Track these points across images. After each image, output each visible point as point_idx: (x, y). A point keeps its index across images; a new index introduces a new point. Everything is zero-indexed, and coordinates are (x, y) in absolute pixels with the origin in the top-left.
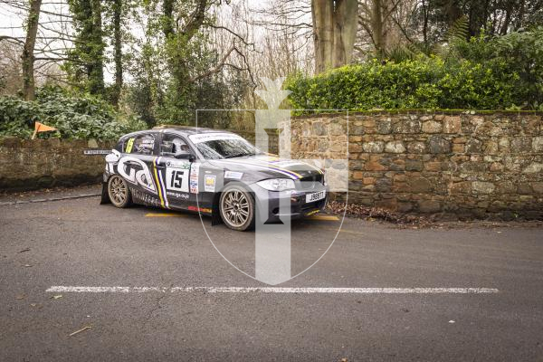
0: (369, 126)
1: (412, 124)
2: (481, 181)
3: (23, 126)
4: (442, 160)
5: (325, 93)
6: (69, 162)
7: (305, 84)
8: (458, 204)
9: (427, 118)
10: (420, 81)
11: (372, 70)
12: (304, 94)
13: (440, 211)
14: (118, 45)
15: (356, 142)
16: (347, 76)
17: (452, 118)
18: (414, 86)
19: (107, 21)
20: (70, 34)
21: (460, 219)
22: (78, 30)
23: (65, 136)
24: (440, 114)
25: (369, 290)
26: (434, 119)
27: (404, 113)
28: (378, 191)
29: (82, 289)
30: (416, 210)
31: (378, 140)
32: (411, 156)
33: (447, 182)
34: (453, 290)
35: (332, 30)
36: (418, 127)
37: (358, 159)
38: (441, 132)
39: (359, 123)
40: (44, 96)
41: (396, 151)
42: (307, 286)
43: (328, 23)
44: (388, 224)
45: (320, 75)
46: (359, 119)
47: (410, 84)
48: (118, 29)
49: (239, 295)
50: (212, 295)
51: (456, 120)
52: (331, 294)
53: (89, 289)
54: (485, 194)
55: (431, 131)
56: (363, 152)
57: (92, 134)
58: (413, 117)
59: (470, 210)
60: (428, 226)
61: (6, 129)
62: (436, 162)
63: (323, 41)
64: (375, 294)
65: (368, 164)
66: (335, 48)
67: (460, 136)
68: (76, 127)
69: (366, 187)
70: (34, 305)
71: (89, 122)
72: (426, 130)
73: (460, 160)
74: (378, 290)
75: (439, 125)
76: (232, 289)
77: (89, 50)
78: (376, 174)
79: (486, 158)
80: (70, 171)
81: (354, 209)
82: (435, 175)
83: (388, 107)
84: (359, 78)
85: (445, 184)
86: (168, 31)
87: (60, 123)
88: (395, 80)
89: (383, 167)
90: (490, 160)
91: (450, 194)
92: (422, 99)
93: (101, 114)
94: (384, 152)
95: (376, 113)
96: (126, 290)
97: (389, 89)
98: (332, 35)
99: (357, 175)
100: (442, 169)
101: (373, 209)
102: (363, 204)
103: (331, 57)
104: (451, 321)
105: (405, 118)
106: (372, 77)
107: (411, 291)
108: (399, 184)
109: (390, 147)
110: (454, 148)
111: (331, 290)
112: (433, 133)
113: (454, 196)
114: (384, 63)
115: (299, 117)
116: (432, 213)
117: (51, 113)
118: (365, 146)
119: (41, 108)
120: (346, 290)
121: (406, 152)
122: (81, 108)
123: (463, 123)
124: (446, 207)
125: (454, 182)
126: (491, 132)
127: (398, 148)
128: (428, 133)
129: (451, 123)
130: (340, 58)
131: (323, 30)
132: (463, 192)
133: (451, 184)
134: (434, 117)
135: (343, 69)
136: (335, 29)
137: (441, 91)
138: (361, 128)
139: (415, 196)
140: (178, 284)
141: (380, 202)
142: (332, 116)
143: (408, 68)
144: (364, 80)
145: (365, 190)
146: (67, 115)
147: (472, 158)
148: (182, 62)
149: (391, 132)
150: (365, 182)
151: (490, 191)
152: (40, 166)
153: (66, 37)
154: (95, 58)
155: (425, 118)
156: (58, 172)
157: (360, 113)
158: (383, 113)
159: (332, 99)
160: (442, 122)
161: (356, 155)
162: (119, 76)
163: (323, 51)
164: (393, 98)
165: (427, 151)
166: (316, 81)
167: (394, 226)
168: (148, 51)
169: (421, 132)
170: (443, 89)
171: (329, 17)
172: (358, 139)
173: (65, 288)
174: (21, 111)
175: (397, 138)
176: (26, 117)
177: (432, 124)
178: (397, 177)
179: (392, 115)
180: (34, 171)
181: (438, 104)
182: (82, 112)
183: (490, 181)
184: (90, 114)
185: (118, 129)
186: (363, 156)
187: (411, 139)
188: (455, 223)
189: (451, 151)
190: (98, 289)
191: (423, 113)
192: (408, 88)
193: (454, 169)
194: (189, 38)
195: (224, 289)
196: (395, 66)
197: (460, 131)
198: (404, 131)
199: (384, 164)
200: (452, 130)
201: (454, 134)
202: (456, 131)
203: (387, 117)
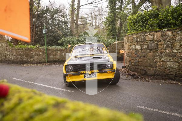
0: (131, 39)
1: (142, 37)
2: (172, 62)
4: (154, 52)
8: (161, 72)
13: (155, 75)
15: (129, 46)
17: (157, 33)
24: (152, 32)
27: (140, 33)
28: (135, 65)
30: (146, 74)
31: (134, 45)
32: (143, 51)
33: (156, 62)
36: (144, 38)
37: (130, 52)
38: (153, 40)
39: (129, 38)
41: (138, 49)
51: (159, 34)
54: (174, 68)
55: (149, 40)
56: (131, 50)
58: (142, 34)
59: (167, 75)
62: (152, 53)
65: (132, 54)
67: (161, 41)
72: (147, 40)
73: (162, 52)
75: (152, 37)
78: (134, 58)
79: (174, 51)
82: (151, 59)
90: (176, 51)
91: (158, 67)
94: (135, 49)
95: (133, 34)
99: (130, 59)
100: (154, 56)
105: (140, 35)
108: (140, 63)
109: (137, 47)
110: (159, 47)
112: (150, 41)
113: (160, 69)
116: (152, 75)
118: (131, 47)
121: (141, 49)
123: (162, 35)
124: (157, 73)
125: (160, 62)
126: (176, 38)
129: (157, 35)
132: (163, 67)
133: (158, 63)
134: (150, 34)
139: (145, 68)
145: (132, 65)
147: (167, 51)
149: (137, 41)
150: (132, 62)
151: (176, 66)
155: (146, 34)
160: (153, 35)
165: (148, 48)
169: (145, 41)
172: (129, 44)
175: (138, 43)
177: (149, 37)
178: (140, 60)
179: (137, 34)
183: (176, 62)
187: (142, 44)
191: (146, 32)
193: (159, 56)
197: (161, 39)
198: (140, 41)
199: (136, 54)
200: (157, 38)
201: (159, 40)
202: (159, 39)
203: (135, 35)
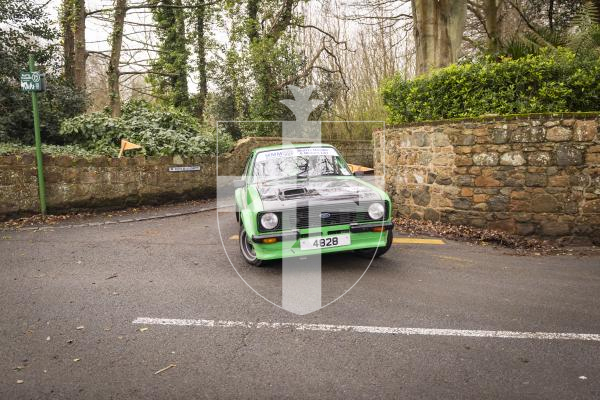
0: (480, 134)
1: (534, 132)
3: (110, 144)
4: (572, 173)
5: (427, 97)
6: (155, 180)
7: (404, 87)
8: (592, 226)
9: (553, 124)
10: (544, 80)
11: (484, 69)
12: (403, 99)
13: (571, 234)
14: (201, 53)
15: (465, 154)
16: (454, 77)
17: (585, 123)
18: (536, 85)
19: (190, 28)
20: (154, 44)
21: (594, 243)
22: (162, 39)
23: (151, 153)
24: (570, 118)
25: (480, 334)
26: (562, 125)
27: (524, 118)
28: (492, 210)
29: (167, 321)
30: (538, 232)
31: (492, 151)
32: (532, 170)
33: (577, 199)
34: (584, 336)
35: (436, 23)
36: (540, 134)
37: (467, 173)
38: (571, 140)
39: (468, 132)
40: (130, 112)
41: (514, 163)
42: (406, 326)
43: (431, 15)
44: (503, 250)
45: (422, 77)
46: (467, 127)
47: (531, 84)
48: (201, 36)
49: (329, 334)
50: (300, 334)
51: (591, 125)
52: (435, 336)
53: (174, 322)
55: (558, 139)
56: (474, 165)
57: (177, 150)
58: (534, 123)
60: (553, 253)
61: (94, 148)
62: (565, 176)
63: (425, 36)
64: (487, 339)
65: (479, 178)
66: (439, 42)
67: (595, 144)
68: (161, 143)
69: (477, 206)
70: (121, 338)
71: (174, 138)
72: (552, 138)
73: (596, 173)
74: (491, 334)
75: (568, 131)
76: (322, 327)
77: (172, 60)
78: (490, 191)
80: (155, 189)
81: (462, 231)
82: (563, 192)
83: (504, 112)
84: (468, 79)
85: (575, 201)
86: (253, 35)
87: (146, 140)
88: (513, 79)
89: (497, 182)
91: (582, 213)
92: (547, 100)
93: (186, 128)
94: (499, 164)
95: (489, 119)
96: (211, 323)
97: (505, 90)
98: (436, 29)
99: (465, 192)
100: (572, 184)
101: (486, 231)
102: (474, 225)
103: (434, 55)
104: (583, 377)
105: (525, 124)
106: (485, 76)
107: (531, 335)
108: (517, 202)
109: (506, 158)
110: (588, 159)
111: (434, 332)
112: (561, 142)
114: (499, 60)
115: (397, 126)
116: (559, 236)
117: (137, 130)
118: (476, 158)
119: (127, 124)
120: (452, 332)
121: (526, 164)
122: (166, 123)
124: (576, 229)
125: (587, 199)
127: (515, 159)
128: (553, 141)
129: (584, 128)
130: (445, 55)
131: (425, 23)
133: (584, 202)
134: (561, 122)
135: (450, 68)
136: (439, 21)
137: (571, 91)
138: (471, 137)
139: (537, 217)
140: (264, 319)
141: (493, 223)
142: (435, 124)
143: (529, 65)
144: (475, 80)
145: (474, 209)
146: (152, 131)
148: (268, 68)
149: (507, 141)
150: (475, 200)
152: (127, 184)
153: (150, 48)
154: (179, 68)
155: (550, 123)
156: (144, 191)
157: (470, 120)
158: (497, 119)
159: (437, 105)
160: (572, 128)
161: (465, 169)
162: (203, 85)
163: (425, 48)
164: (509, 101)
165: (552, 163)
166: (417, 84)
167: (511, 251)
168: (232, 58)
169: (545, 140)
170: (573, 88)
171: (432, 8)
172: (467, 150)
173: (151, 320)
174: (108, 129)
175: (514, 147)
176: (113, 135)
177: (560, 131)
178: (515, 194)
179: (509, 121)
180: (121, 190)
181: (567, 106)
182: (167, 127)
184: (174, 128)
185: (202, 144)
186: (473, 170)
187: (533, 149)
188: (588, 248)
189: (584, 161)
190: (183, 322)
191: (547, 118)
192: (530, 88)
193: (587, 183)
194: (275, 41)
195: (312, 327)
196: (513, 62)
197: (596, 137)
198: (524, 140)
199: (499, 179)
200: (585, 137)
201: (588, 141)
202: (590, 138)
203: (503, 124)
